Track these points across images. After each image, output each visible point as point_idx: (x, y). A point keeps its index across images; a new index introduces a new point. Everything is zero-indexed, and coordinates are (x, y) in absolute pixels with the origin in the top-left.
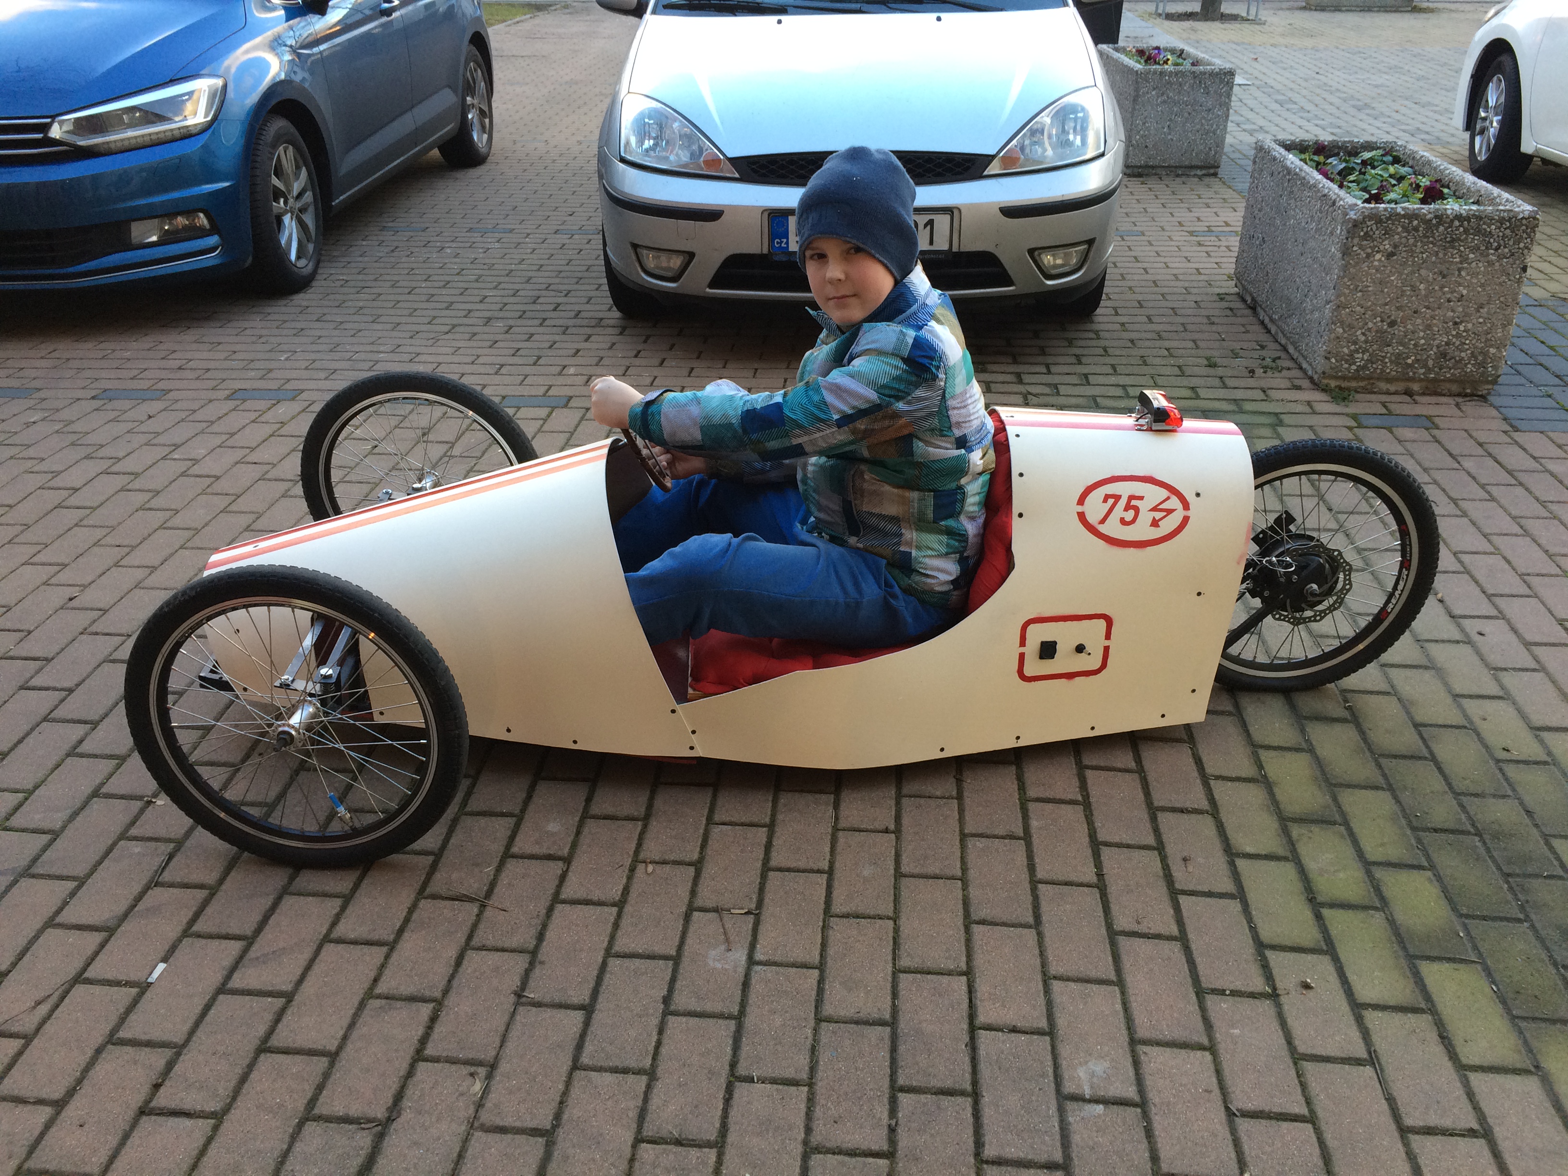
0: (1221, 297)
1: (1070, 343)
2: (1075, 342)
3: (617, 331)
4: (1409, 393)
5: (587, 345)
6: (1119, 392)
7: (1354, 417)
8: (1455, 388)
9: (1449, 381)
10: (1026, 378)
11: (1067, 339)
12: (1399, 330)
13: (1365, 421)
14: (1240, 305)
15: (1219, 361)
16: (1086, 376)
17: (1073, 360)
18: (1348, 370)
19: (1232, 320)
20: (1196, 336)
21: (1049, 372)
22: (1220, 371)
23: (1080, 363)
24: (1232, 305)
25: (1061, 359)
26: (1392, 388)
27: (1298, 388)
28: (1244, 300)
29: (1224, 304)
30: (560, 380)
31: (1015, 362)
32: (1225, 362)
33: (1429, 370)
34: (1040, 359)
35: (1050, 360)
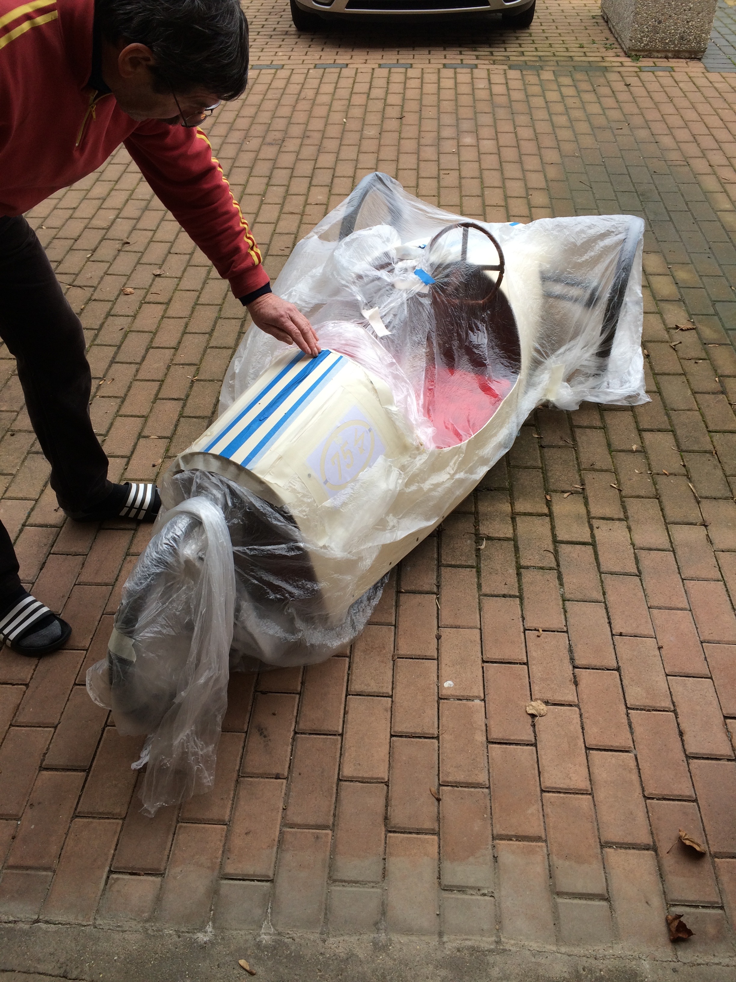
0: (594, 17)
1: (517, 38)
2: (520, 38)
3: (297, 36)
4: (667, 58)
5: (283, 43)
6: (537, 59)
7: (640, 68)
8: (687, 55)
9: (684, 51)
10: (495, 53)
11: (516, 37)
12: (662, 26)
13: (643, 69)
14: (602, 21)
15: (585, 45)
16: (523, 52)
17: (518, 46)
18: (640, 46)
19: (596, 27)
20: (577, 35)
21: (506, 51)
22: (585, 50)
23: (521, 47)
24: (598, 21)
25: (512, 46)
26: (659, 55)
27: (618, 56)
28: (604, 19)
29: (595, 20)
30: (276, 58)
31: (490, 47)
32: (588, 46)
33: (676, 46)
34: (502, 45)
35: (507, 46)
